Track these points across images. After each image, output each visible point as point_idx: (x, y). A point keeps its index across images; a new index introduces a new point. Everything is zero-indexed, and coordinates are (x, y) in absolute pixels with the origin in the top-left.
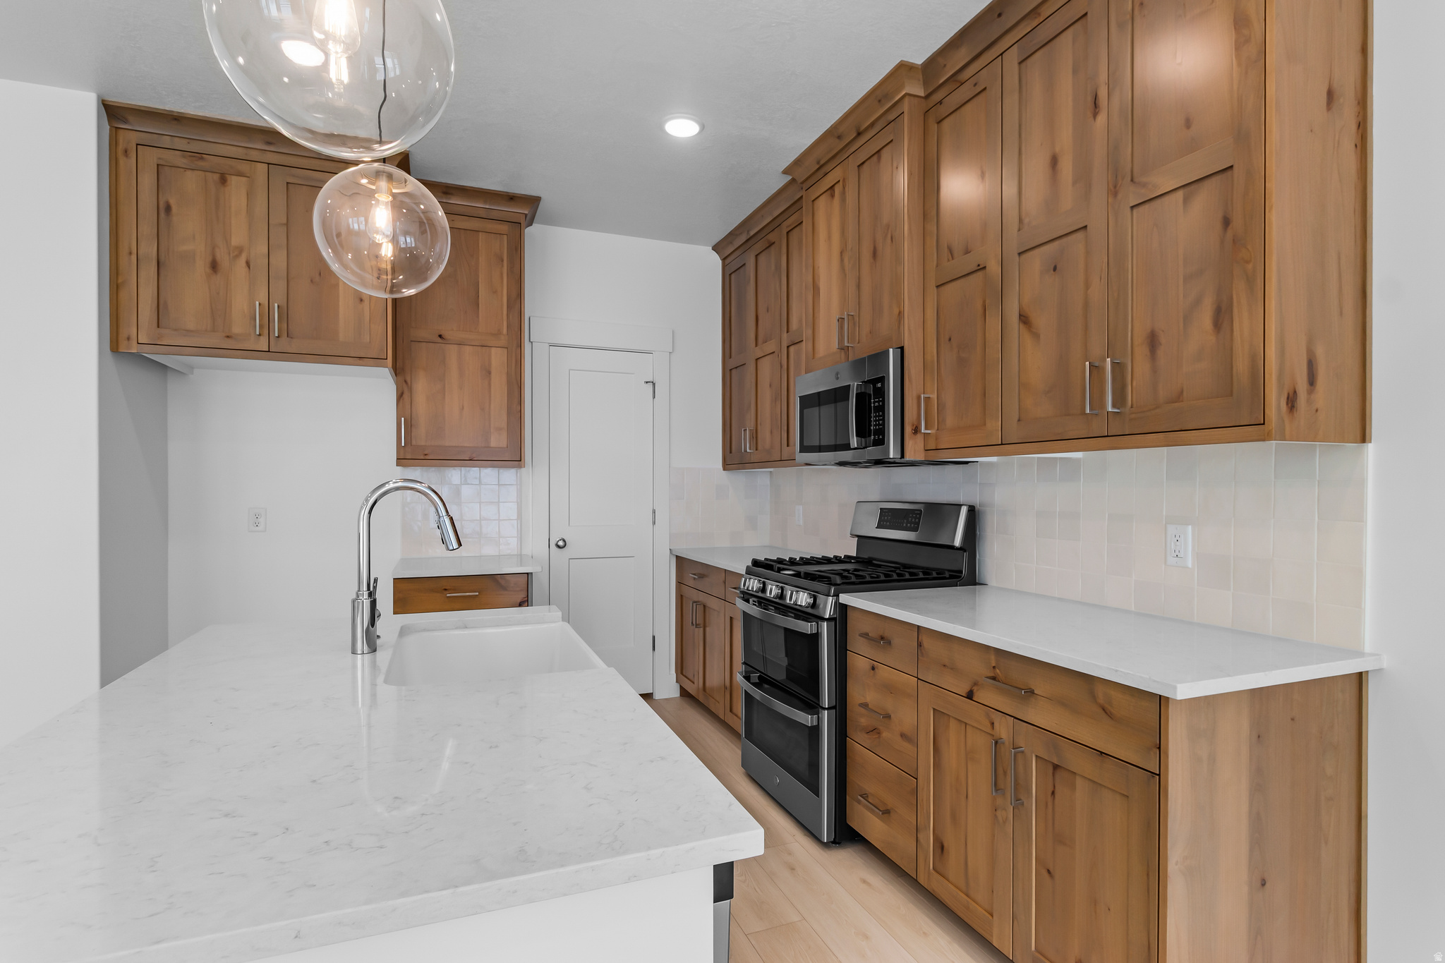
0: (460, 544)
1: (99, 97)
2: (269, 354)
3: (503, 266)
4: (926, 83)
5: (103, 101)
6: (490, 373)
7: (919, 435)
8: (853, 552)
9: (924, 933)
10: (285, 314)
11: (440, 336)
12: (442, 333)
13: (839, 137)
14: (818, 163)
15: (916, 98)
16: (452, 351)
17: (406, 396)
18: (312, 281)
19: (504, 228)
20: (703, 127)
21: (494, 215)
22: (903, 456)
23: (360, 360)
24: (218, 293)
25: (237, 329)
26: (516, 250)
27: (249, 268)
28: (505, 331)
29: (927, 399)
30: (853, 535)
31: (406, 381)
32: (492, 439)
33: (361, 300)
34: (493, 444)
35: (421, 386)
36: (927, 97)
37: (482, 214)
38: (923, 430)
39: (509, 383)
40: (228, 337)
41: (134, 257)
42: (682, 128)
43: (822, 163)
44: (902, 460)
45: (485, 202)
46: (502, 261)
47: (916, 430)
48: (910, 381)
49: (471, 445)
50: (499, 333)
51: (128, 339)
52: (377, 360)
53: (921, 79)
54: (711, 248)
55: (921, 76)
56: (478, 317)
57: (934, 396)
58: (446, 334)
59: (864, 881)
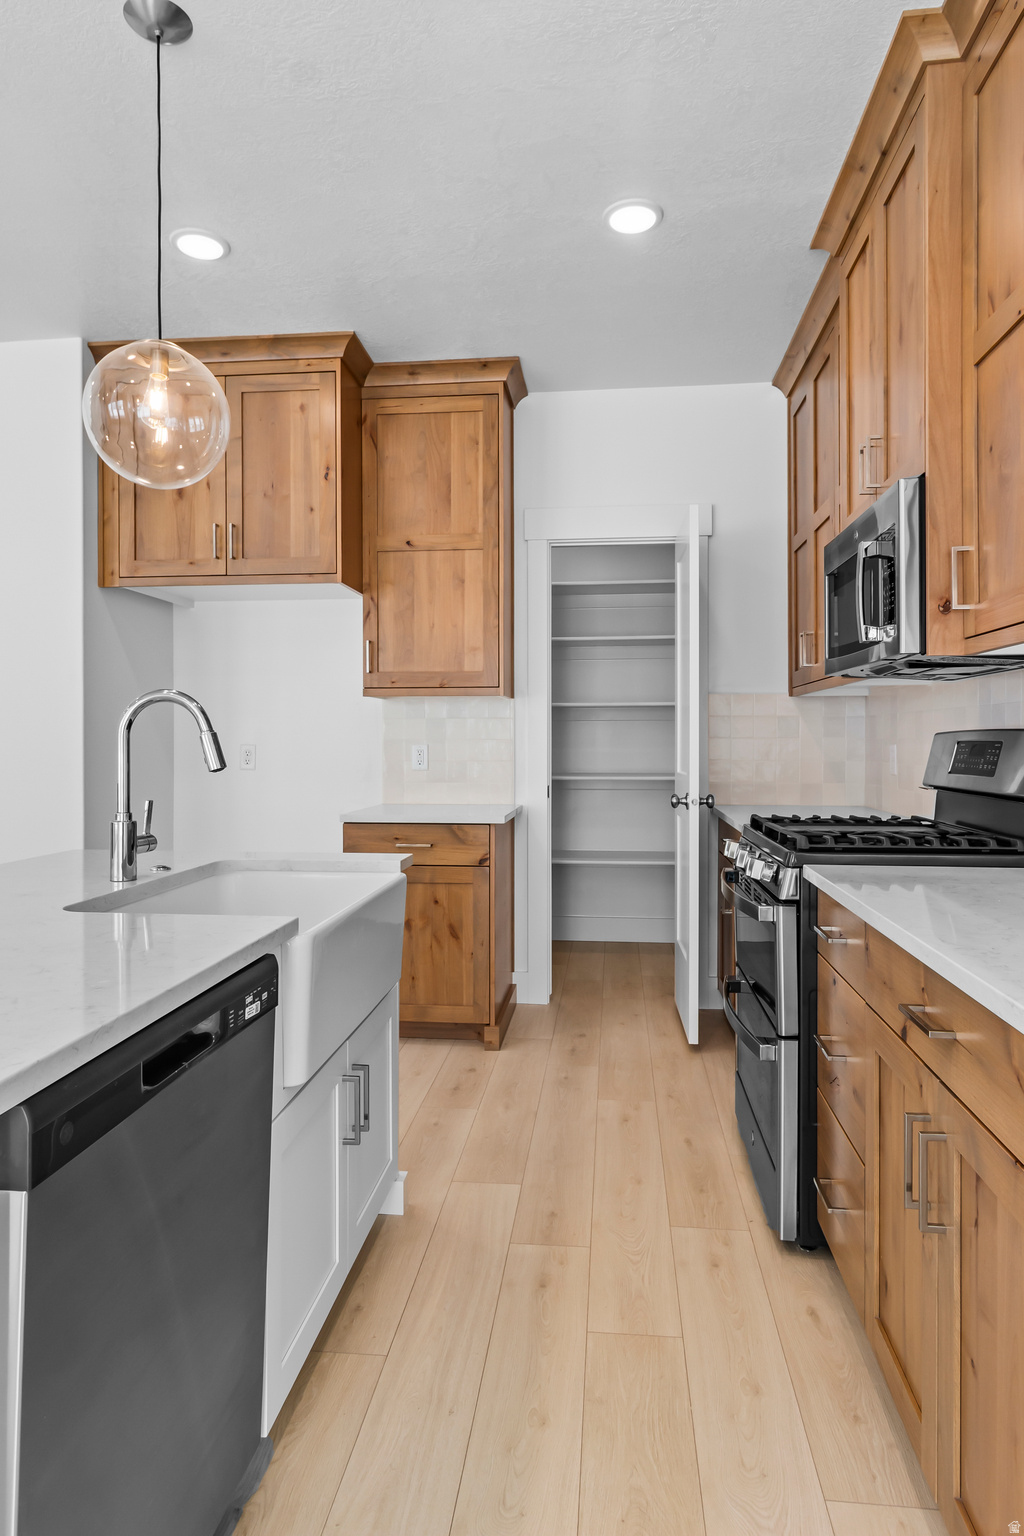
0: (223, 765)
1: (83, 340)
2: (226, 577)
3: (478, 450)
4: (958, 36)
5: (89, 343)
6: (463, 582)
7: (952, 616)
8: (929, 813)
9: (856, 1418)
10: (240, 532)
11: (408, 543)
12: (410, 539)
13: (862, 168)
14: (848, 218)
15: (945, 65)
16: (421, 558)
17: (373, 615)
18: (265, 495)
19: (479, 403)
20: (661, 214)
21: (467, 389)
22: (923, 651)
23: (311, 576)
24: (183, 520)
25: (199, 555)
26: (493, 427)
27: (209, 488)
28: (480, 529)
29: (962, 555)
30: (928, 785)
31: (372, 599)
32: (466, 662)
33: (312, 510)
34: (467, 668)
35: (388, 602)
36: (965, 56)
37: (454, 390)
38: (955, 605)
39: (486, 592)
40: (191, 563)
41: (116, 492)
42: (632, 220)
43: (851, 216)
44: (924, 658)
45: (456, 376)
46: (477, 444)
47: (946, 607)
48: (934, 527)
49: (442, 670)
50: (474, 531)
51: (112, 574)
52: (326, 576)
53: (950, 31)
54: (771, 383)
55: (948, 26)
56: (449, 515)
57: (972, 548)
58: (414, 539)
59: (812, 1313)
